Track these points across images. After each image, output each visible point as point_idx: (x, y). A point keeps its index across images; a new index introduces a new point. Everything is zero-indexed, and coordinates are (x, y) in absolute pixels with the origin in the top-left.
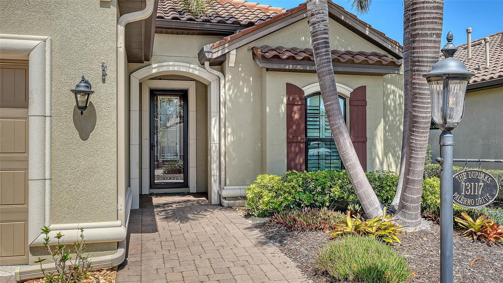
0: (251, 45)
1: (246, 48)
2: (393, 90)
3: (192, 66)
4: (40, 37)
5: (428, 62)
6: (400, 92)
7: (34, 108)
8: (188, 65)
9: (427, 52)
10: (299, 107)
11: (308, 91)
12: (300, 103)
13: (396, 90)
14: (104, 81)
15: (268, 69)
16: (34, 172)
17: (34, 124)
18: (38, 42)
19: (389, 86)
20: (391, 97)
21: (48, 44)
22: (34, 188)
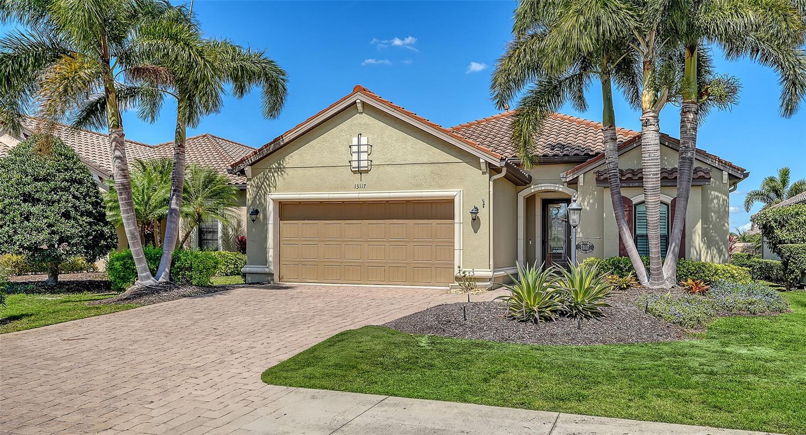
0: (596, 170)
1: (592, 172)
2: (717, 196)
3: (557, 185)
4: (457, 190)
5: (649, 190)
6: (724, 196)
7: (457, 220)
8: (555, 185)
9: (648, 184)
10: (628, 212)
11: (635, 200)
12: (628, 209)
13: (720, 195)
14: (483, 207)
15: (605, 188)
16: (457, 246)
17: (457, 226)
18: (457, 192)
19: (713, 193)
20: (715, 201)
21: (462, 192)
22: (457, 253)
